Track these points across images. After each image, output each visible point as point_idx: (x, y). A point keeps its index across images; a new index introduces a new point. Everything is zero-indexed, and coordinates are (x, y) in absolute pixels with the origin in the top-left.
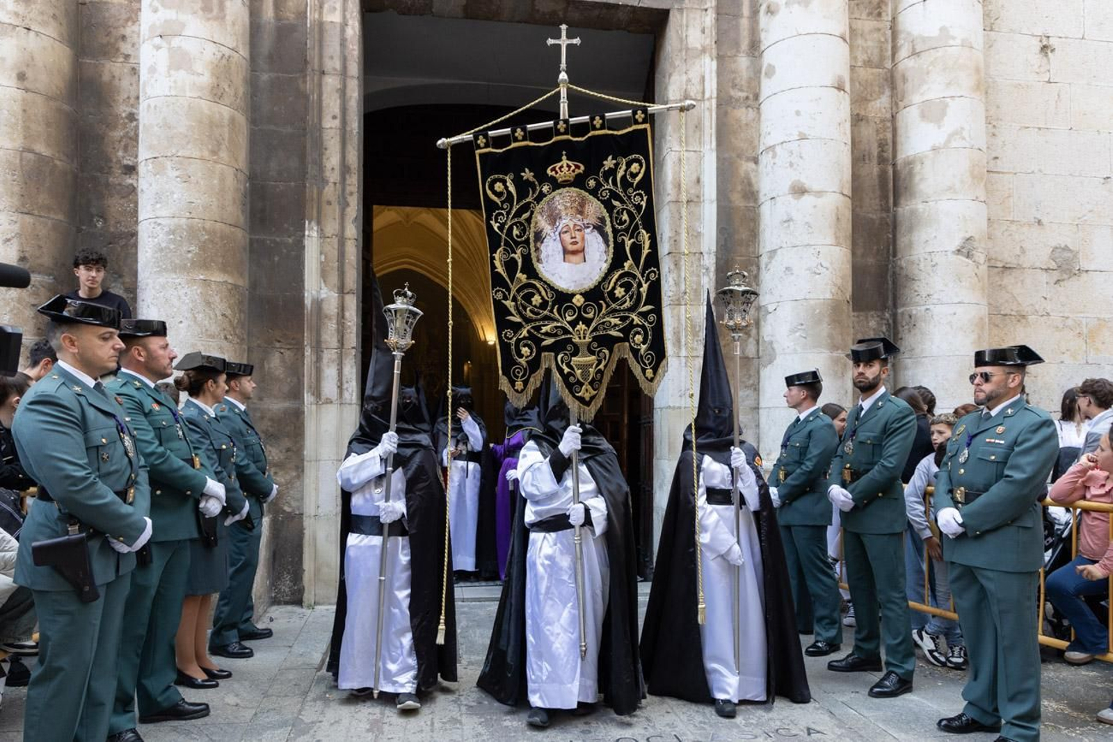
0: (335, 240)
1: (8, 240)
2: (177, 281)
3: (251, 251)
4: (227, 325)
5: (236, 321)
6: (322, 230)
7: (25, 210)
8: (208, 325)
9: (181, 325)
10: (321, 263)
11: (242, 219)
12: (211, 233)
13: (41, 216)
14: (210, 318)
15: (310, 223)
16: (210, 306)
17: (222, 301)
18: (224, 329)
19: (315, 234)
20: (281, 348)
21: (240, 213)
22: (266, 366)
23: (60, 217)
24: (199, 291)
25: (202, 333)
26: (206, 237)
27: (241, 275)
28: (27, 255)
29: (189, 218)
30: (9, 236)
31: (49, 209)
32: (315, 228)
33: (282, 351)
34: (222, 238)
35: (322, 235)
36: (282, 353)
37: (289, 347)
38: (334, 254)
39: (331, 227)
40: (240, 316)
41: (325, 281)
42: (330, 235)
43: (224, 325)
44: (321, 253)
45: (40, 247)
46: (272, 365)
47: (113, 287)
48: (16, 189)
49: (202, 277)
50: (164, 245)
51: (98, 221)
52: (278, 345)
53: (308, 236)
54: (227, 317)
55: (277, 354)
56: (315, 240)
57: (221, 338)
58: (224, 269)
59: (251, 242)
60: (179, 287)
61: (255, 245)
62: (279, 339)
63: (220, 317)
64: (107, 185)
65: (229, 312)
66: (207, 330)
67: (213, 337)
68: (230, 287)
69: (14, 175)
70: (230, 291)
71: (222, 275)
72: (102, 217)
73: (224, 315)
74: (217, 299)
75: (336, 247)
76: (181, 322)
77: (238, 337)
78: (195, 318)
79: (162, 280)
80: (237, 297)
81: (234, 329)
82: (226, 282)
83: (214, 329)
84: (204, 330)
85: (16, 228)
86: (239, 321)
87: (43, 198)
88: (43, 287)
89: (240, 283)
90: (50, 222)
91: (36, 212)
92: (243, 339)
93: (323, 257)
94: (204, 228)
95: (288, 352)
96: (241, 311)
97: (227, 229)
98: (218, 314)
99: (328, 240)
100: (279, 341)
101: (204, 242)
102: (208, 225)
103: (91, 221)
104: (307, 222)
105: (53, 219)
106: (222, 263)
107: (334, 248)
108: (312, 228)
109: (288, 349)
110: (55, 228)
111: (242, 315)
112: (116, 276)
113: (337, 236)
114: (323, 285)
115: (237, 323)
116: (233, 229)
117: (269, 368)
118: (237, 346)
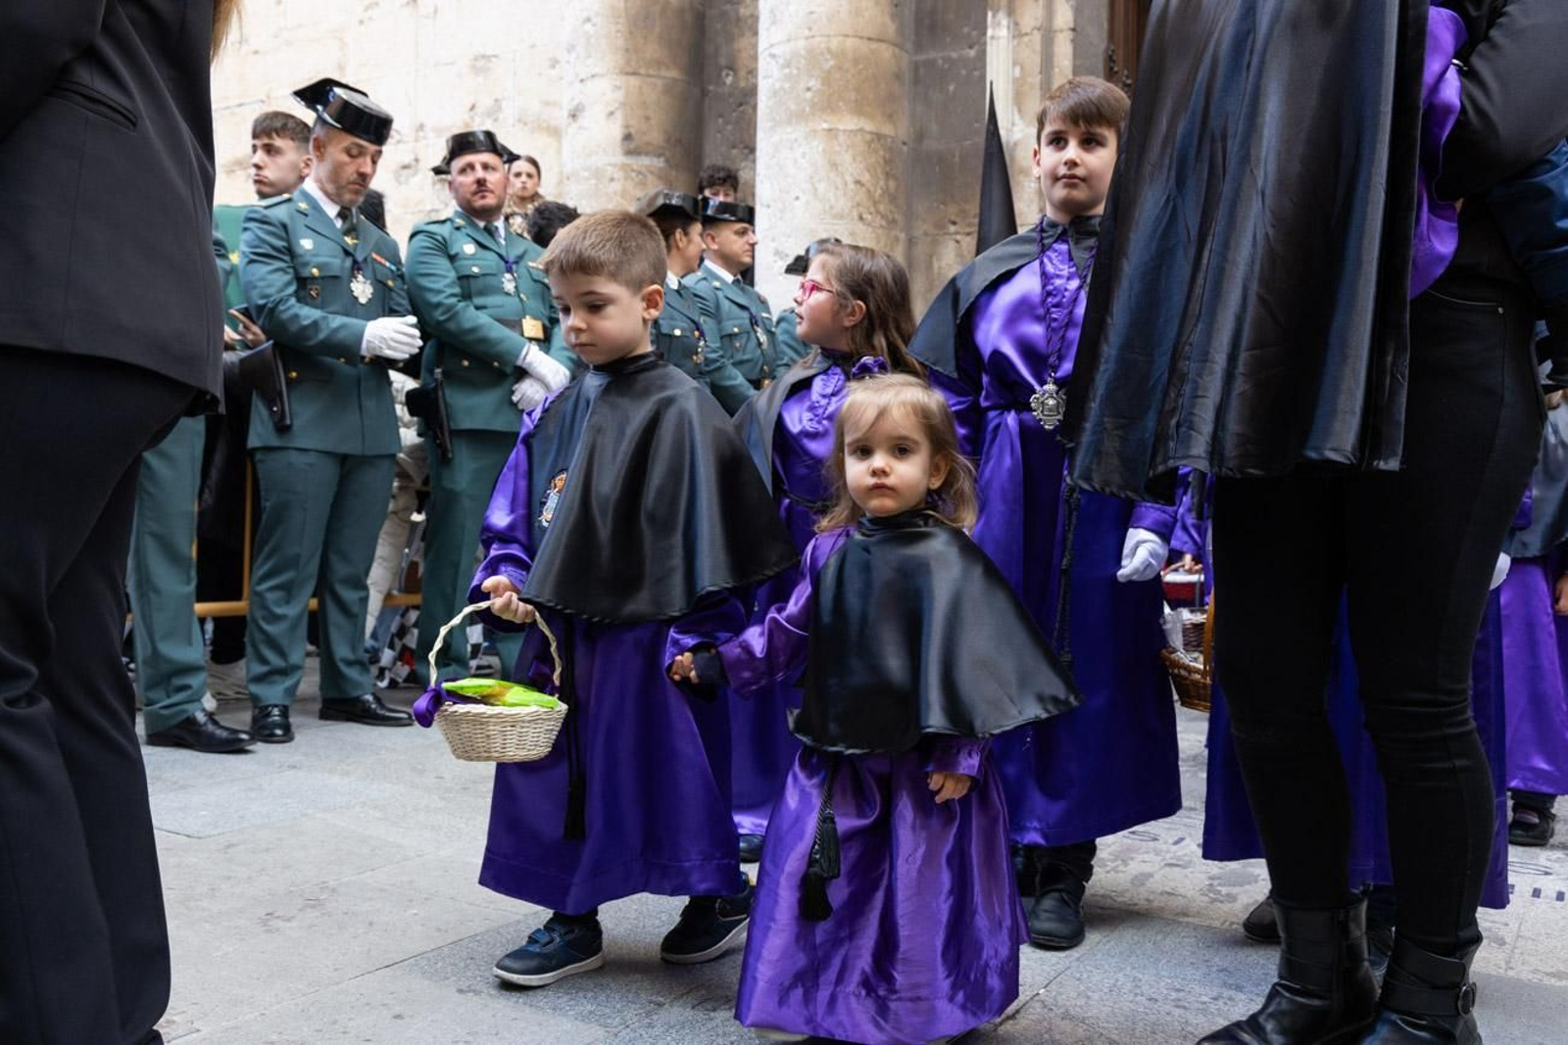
0: (1037, 37)
1: (611, 113)
2: (793, 136)
3: (916, 81)
4: (862, 196)
5: (879, 191)
6: (1016, 24)
7: (630, 70)
8: (833, 199)
9: (797, 203)
10: (1015, 80)
11: (891, 28)
12: (839, 55)
13: (649, 76)
14: (837, 188)
15: (994, 16)
16: (837, 169)
17: (854, 159)
18: (858, 205)
19: (1003, 32)
20: (957, 233)
21: (887, 19)
22: (936, 265)
23: (674, 74)
24: (820, 149)
25: (825, 211)
26: (832, 63)
27: (890, 117)
28: (633, 131)
29: (807, 38)
30: (611, 109)
31: (659, 63)
32: (1005, 22)
33: (958, 237)
34: (856, 61)
35: (1017, 34)
36: (958, 242)
37: (968, 230)
38: (1034, 60)
39: (1031, 16)
40: (887, 186)
41: (1020, 111)
42: (1029, 31)
43: (858, 198)
44: (1015, 64)
45: (647, 118)
46: (943, 264)
47: (745, 168)
48: (620, 42)
49: (825, 126)
50: (777, 86)
51: (727, 75)
52: (952, 229)
53: (992, 38)
54: (862, 185)
55: (952, 245)
56: (1003, 43)
57: (852, 219)
58: (859, 109)
59: (916, 67)
60: (795, 145)
61: (922, 71)
62: (953, 218)
63: (852, 186)
64: (738, 20)
65: (866, 178)
66: (831, 207)
67: (840, 216)
68: (868, 137)
69: (617, 23)
70: (869, 144)
71: (855, 120)
72: (731, 68)
73: (858, 182)
74: (847, 158)
75: (1038, 47)
76: (797, 198)
77: (883, 217)
78: (816, 189)
79: (776, 138)
80: (881, 153)
81: (875, 203)
82: (861, 130)
83: (843, 204)
84: (827, 207)
85: (619, 95)
86: (886, 191)
87: (653, 50)
88: (652, 173)
89: (887, 129)
90: (660, 83)
91: (642, 71)
92: (894, 221)
93: (1017, 70)
94: (829, 50)
95: (968, 239)
96: (888, 175)
97: (865, 47)
98: (849, 179)
99: (1026, 39)
100: (954, 223)
101: (829, 72)
102: (834, 43)
103: (719, 75)
104: (990, 14)
105: (664, 78)
106: (856, 100)
107: (1034, 51)
108: (999, 24)
109: (968, 234)
110: (668, 90)
111: (892, 184)
112: (746, 151)
113: (1039, 29)
114: (1017, 117)
115: (881, 196)
116: (874, 45)
117: (940, 268)
118: (880, 231)
